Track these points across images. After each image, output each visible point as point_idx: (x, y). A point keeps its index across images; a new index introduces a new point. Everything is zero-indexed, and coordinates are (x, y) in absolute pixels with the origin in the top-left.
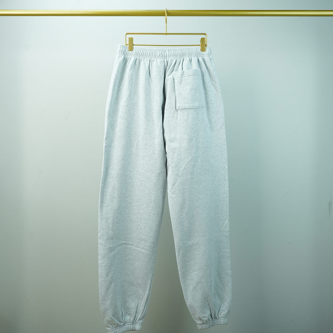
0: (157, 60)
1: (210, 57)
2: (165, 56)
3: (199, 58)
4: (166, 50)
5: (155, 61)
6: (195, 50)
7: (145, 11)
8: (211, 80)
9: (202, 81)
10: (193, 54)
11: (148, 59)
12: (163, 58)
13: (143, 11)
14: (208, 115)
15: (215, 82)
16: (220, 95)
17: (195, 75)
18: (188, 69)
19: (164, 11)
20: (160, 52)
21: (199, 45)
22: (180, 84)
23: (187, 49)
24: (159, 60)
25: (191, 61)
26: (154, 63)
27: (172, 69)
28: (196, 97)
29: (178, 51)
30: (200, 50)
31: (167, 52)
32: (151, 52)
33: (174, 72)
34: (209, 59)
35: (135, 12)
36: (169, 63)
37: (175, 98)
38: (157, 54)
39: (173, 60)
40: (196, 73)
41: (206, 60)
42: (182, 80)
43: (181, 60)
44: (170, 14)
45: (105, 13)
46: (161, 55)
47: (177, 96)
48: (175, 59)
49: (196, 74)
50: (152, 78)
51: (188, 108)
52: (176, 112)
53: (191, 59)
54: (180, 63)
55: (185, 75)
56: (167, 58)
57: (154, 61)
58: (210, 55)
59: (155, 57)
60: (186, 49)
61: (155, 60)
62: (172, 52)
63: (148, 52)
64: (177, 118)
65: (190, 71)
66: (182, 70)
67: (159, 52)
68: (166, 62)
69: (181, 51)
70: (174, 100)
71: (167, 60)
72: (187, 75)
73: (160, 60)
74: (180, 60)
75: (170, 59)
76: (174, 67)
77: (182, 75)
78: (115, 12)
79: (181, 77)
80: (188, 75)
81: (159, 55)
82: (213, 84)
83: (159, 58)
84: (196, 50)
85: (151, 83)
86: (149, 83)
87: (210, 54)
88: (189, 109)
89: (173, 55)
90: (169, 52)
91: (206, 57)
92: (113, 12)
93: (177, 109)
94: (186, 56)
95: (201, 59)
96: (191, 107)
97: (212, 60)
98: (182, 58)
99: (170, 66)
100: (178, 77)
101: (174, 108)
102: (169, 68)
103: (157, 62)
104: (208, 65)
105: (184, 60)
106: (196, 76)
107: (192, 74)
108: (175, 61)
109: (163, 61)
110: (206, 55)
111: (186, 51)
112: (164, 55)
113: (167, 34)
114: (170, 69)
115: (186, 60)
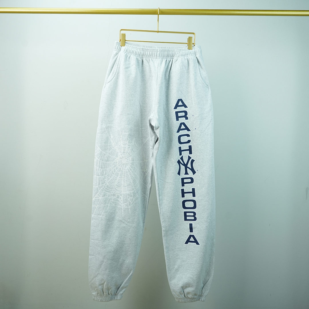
7: (139, 10)
13: (137, 10)
19: (156, 10)
35: (129, 11)
44: (163, 12)
45: (102, 11)
78: (111, 11)
92: (109, 10)
113: (158, 32)
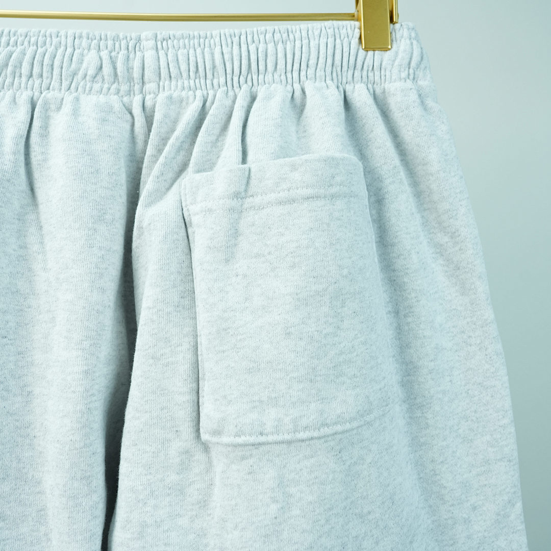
0: (77, 99)
1: (421, 83)
2: (136, 74)
3: (349, 88)
4: (139, 40)
5: (67, 108)
6: (323, 41)
8: (425, 223)
9: (370, 233)
10: (312, 62)
11: (23, 98)
12: (124, 88)
14: (417, 444)
15: (453, 235)
16: (489, 314)
17: (333, 196)
18: (283, 152)
20: (104, 54)
21: (352, 17)
22: (227, 261)
23: (277, 36)
24: (90, 103)
25: (298, 105)
26: (60, 122)
27: (180, 158)
28: (341, 353)
29: (217, 50)
30: (355, 41)
31: (149, 55)
32: (40, 50)
33: (190, 177)
34: (413, 96)
36: (158, 117)
37: (189, 356)
38: (81, 62)
39: (181, 103)
40: (338, 179)
41: (394, 103)
42: (235, 233)
43: (234, 102)
46: (107, 70)
47: (203, 341)
48: (199, 93)
49: (333, 190)
50: (43, 217)
51: (287, 437)
52: (200, 456)
53: (298, 93)
54: (230, 117)
55: (257, 200)
56: (148, 87)
57: (59, 109)
58: (420, 74)
59: (65, 84)
60: (269, 36)
61: (69, 98)
62: (182, 53)
63: (24, 54)
64: (204, 504)
65: (294, 168)
66: (244, 160)
67: (93, 52)
68: (137, 111)
69: (236, 47)
70: (184, 367)
71: (148, 103)
72: (272, 196)
73: (102, 99)
74: (228, 102)
75: (167, 93)
76: (193, 143)
77: (237, 195)
79: (232, 210)
80: (283, 195)
81: (91, 72)
82: (440, 250)
83: (97, 86)
84: (331, 40)
85: (36, 248)
86: (23, 247)
87: (418, 66)
88: (289, 443)
89: (183, 67)
90: (161, 53)
91: (398, 84)
93: (205, 437)
94: (269, 77)
95: (361, 97)
96: (306, 428)
97: (430, 102)
98: (244, 87)
99: (164, 140)
100: (210, 211)
101: (187, 429)
102: (160, 151)
103: (75, 113)
104: (407, 134)
105: (253, 99)
106: (340, 204)
107: (309, 192)
108: (198, 104)
109: (117, 106)
110: (395, 71)
111: (271, 46)
112: (129, 70)
114: (162, 159)
115: (268, 98)
